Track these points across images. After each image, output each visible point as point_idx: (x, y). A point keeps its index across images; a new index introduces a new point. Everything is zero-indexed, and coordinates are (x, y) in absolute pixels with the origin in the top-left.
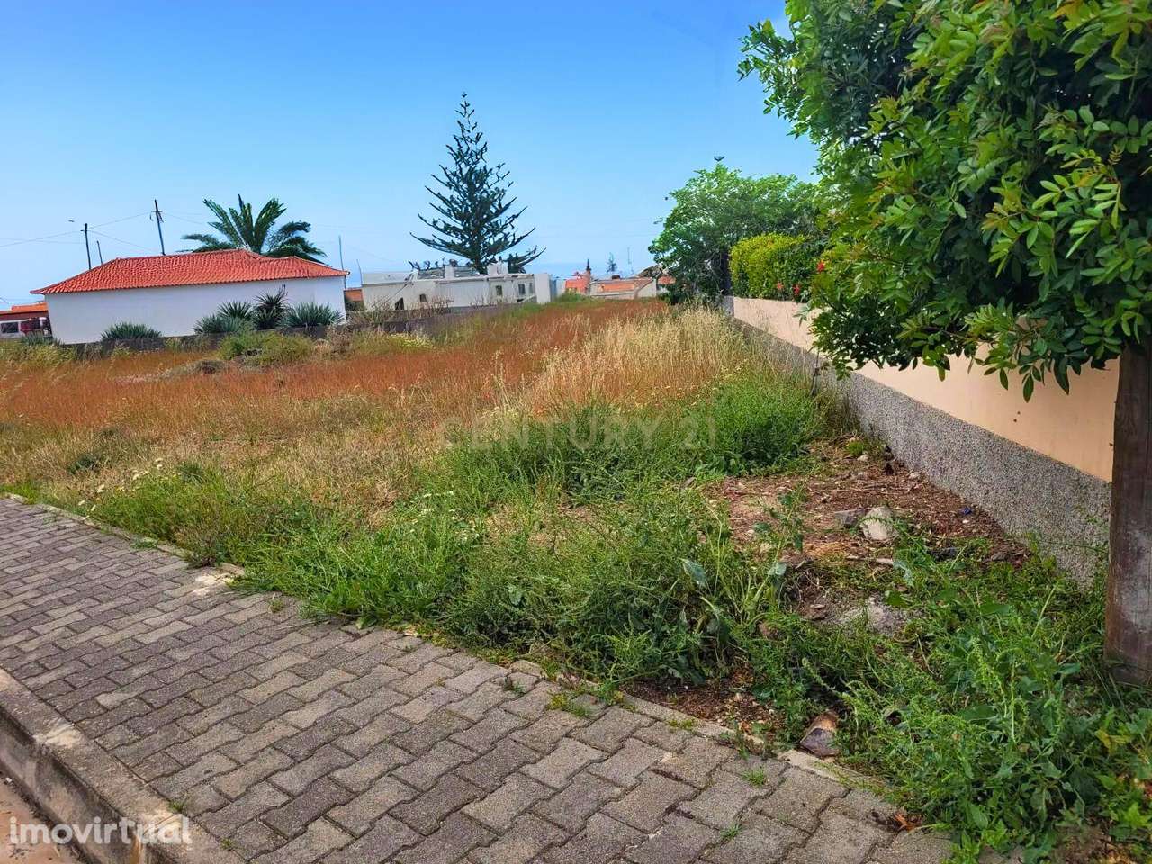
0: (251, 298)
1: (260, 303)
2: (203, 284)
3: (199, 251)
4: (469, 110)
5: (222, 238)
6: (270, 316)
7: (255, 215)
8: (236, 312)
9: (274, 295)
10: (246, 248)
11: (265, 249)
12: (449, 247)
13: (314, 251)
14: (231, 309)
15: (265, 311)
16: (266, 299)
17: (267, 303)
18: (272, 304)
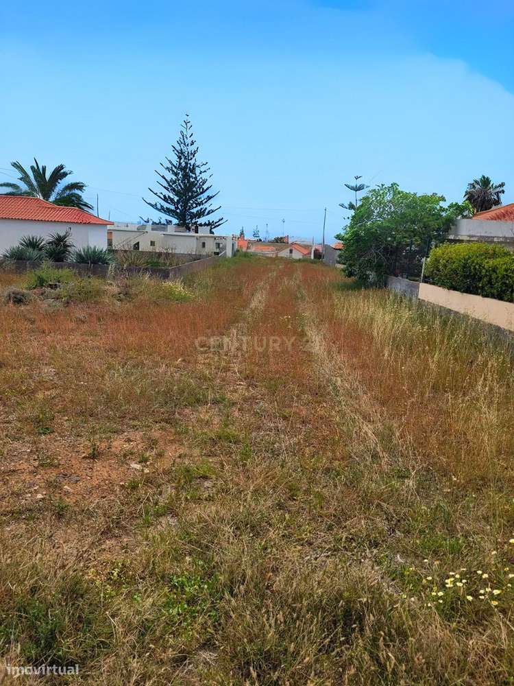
0: (45, 234)
1: (51, 239)
2: (9, 218)
3: (7, 194)
4: (189, 125)
5: (24, 187)
6: (58, 250)
7: (48, 176)
8: (32, 244)
9: (62, 234)
10: (40, 197)
11: (52, 199)
12: (168, 211)
13: (86, 205)
14: (29, 240)
15: (54, 246)
16: (56, 236)
17: (57, 239)
18: (60, 240)
